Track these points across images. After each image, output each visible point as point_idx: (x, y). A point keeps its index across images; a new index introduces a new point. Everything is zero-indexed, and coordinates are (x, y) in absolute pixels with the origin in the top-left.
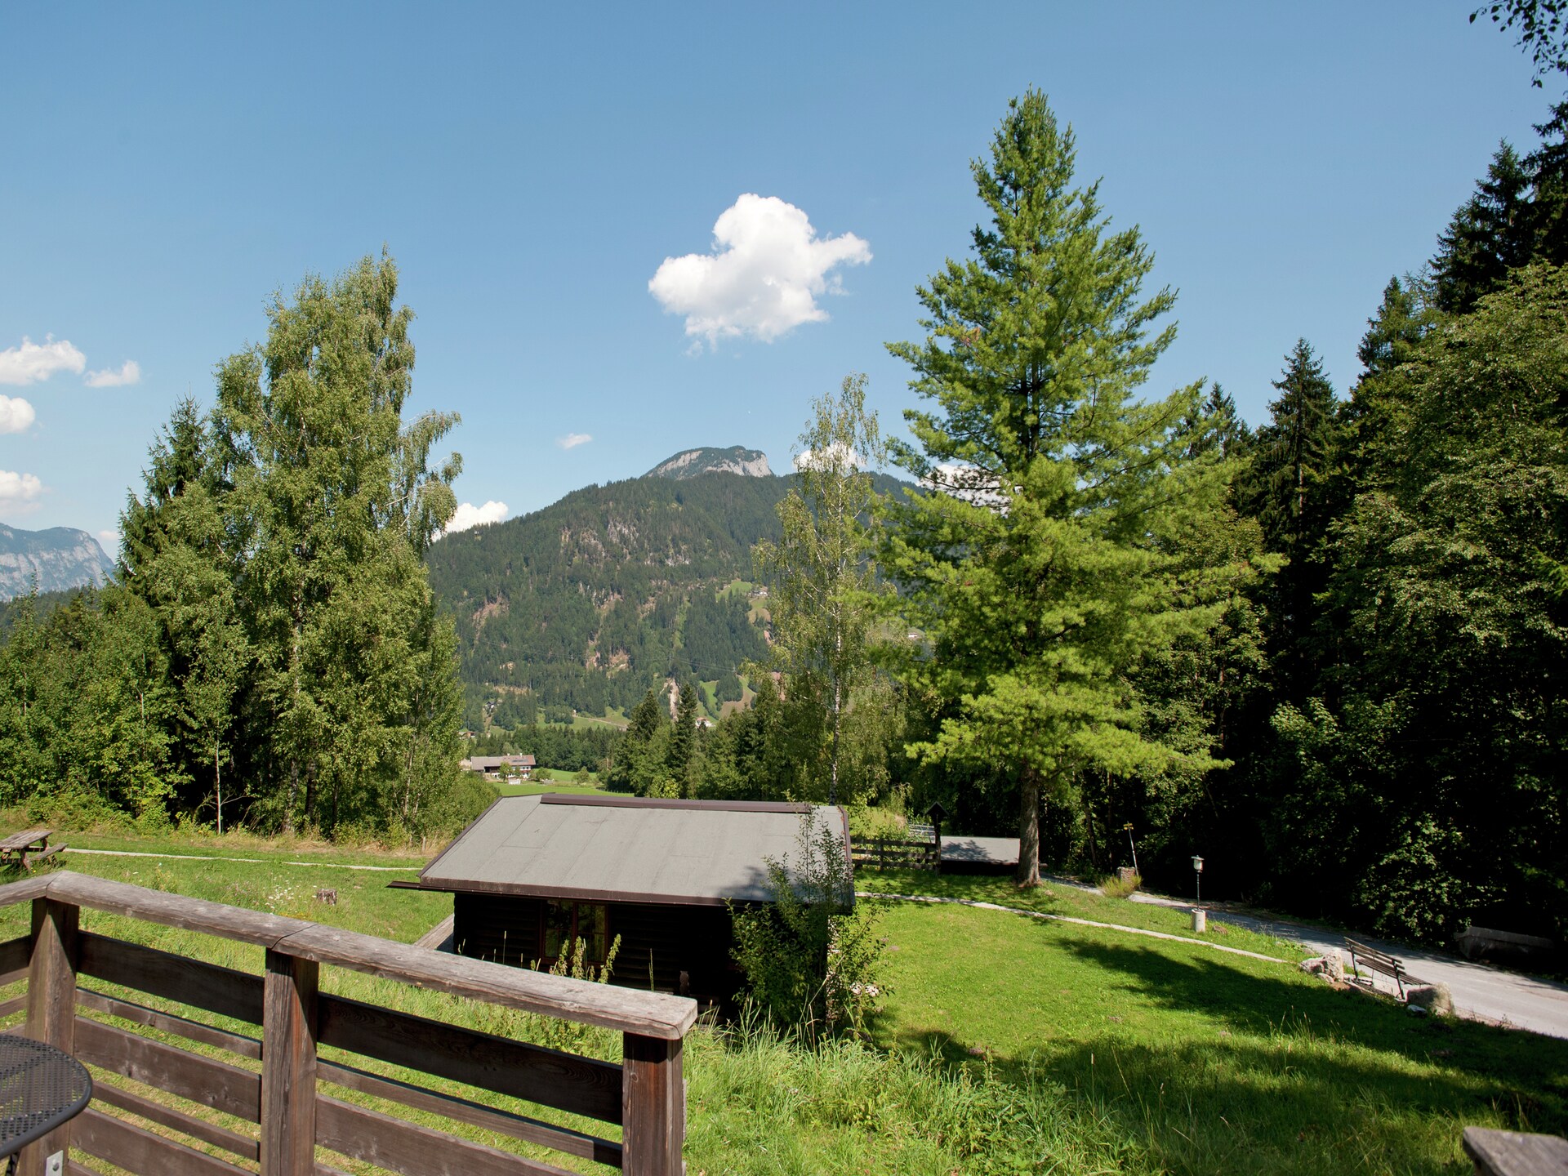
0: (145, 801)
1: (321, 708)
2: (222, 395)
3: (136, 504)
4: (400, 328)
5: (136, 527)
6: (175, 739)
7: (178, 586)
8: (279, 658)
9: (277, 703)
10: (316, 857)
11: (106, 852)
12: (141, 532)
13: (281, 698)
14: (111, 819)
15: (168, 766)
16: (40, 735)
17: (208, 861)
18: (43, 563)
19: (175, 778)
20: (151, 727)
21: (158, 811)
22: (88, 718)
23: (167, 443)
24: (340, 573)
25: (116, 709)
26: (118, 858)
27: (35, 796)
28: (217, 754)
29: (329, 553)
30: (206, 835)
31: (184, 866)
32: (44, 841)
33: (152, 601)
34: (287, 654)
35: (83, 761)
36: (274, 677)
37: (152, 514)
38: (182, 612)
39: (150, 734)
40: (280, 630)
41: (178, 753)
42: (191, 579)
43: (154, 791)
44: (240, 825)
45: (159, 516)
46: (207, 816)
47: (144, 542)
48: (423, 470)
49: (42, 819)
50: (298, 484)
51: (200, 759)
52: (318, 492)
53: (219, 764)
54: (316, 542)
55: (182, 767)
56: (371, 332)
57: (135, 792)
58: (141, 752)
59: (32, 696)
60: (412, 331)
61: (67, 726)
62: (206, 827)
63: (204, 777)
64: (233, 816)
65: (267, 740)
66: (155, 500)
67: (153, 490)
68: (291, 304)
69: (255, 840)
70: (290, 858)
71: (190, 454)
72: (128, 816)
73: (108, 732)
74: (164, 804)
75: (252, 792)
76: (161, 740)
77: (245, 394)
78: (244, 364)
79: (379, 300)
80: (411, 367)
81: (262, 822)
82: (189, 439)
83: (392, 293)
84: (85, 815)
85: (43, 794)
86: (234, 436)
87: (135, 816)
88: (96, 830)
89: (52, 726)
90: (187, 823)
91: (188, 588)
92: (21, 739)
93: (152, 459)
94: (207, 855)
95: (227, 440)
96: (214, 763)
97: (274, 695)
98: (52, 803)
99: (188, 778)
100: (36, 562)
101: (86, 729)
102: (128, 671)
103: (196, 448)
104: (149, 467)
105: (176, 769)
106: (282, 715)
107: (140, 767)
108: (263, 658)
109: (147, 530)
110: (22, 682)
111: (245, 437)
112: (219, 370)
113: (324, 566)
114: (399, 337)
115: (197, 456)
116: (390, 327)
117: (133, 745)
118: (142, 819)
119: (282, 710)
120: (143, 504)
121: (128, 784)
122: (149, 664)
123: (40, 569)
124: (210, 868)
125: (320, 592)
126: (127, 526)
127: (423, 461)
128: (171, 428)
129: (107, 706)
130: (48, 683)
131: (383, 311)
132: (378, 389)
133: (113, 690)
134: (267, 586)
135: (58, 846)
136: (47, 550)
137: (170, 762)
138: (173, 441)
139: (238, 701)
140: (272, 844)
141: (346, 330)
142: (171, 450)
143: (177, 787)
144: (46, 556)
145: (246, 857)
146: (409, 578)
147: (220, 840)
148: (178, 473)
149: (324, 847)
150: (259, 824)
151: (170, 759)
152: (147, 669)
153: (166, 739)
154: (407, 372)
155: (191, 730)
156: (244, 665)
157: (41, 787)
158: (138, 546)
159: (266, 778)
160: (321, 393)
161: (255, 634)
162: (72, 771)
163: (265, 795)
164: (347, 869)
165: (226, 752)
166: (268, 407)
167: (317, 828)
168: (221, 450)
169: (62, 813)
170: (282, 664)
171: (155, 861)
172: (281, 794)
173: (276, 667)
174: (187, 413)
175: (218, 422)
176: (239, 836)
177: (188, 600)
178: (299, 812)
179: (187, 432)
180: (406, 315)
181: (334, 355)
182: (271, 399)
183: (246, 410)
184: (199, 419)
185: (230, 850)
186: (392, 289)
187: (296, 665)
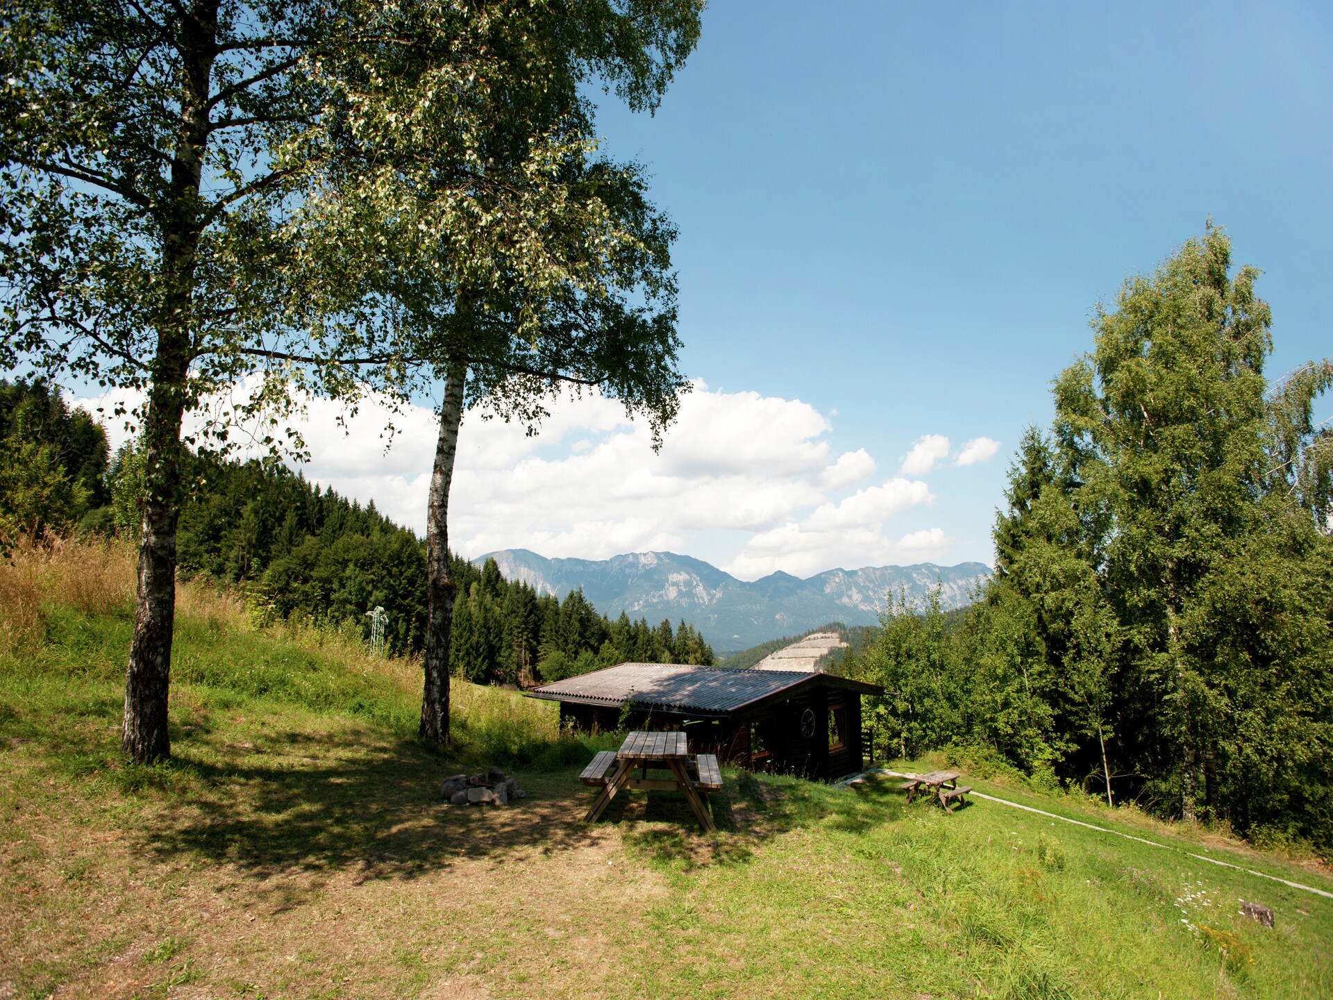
0: (1036, 763)
1: (1215, 692)
2: (1060, 407)
3: (1003, 518)
4: (1244, 290)
5: (1005, 536)
6: (1057, 712)
7: (1043, 575)
8: (1155, 639)
9: (1159, 684)
10: (1232, 857)
11: (1005, 802)
12: (1009, 539)
13: (1165, 679)
14: (1007, 775)
15: (1054, 735)
16: (950, 698)
17: (1101, 833)
18: (959, 588)
19: (1061, 744)
20: (1036, 699)
21: (1048, 773)
22: (983, 687)
23: (1020, 466)
24: (1215, 549)
25: (1005, 679)
26: (1015, 810)
27: (950, 745)
28: (1099, 729)
29: (1197, 530)
30: (1096, 805)
31: (1077, 832)
32: (953, 781)
33: (1026, 593)
34: (1164, 635)
35: (984, 722)
36: (1152, 658)
37: (1015, 523)
38: (1050, 600)
39: (1036, 705)
40: (1153, 612)
41: (1062, 724)
42: (1055, 568)
43: (1044, 754)
44: (1132, 802)
45: (1022, 524)
46: (1096, 787)
47: (1012, 546)
48: (1308, 430)
49: (955, 764)
50: (1151, 466)
51: (1084, 731)
52: (1174, 471)
53: (1103, 739)
54: (1181, 520)
55: (1067, 736)
56: (1209, 303)
57: (1027, 754)
58: (1027, 720)
59: (942, 668)
60: (1259, 290)
61: (968, 692)
62: (1096, 797)
63: (1089, 749)
64: (1125, 792)
65: (1152, 722)
66: (1017, 512)
67: (1014, 504)
68: (1113, 308)
69: (1151, 821)
70: (1198, 850)
71: (1040, 470)
72: (1022, 773)
73: (999, 698)
74: (1053, 768)
75: (1142, 772)
76: (1045, 710)
77: (1082, 402)
78: (1075, 374)
79: (1210, 273)
80: (1267, 324)
81: (1157, 804)
82: (1037, 458)
83: (1225, 261)
84: (987, 766)
85: (956, 745)
86: (1076, 439)
87: (1029, 775)
88: (997, 780)
89: (958, 691)
90: (1077, 790)
91: (1054, 577)
92: (937, 700)
93: (1009, 480)
94: (1099, 825)
95: (1071, 444)
96: (1097, 735)
97: (1153, 677)
98: (962, 752)
99: (1074, 747)
100: (955, 587)
101: (983, 695)
102: (1011, 648)
103: (1045, 464)
104: (1009, 486)
105: (1061, 738)
106: (1166, 697)
107: (1030, 732)
108: (1138, 639)
109: (1013, 536)
110: (935, 656)
111: (1088, 438)
112: (1054, 386)
113: (1194, 544)
114: (1244, 298)
115: (1046, 471)
116: (1230, 294)
117: (1021, 713)
118: (1035, 779)
119: (1165, 692)
120: (1007, 515)
121: (1020, 746)
122: (1029, 644)
123: (958, 592)
124: (1105, 840)
125: (1189, 571)
126: (998, 536)
127: (1306, 421)
128: (1021, 453)
129: (997, 678)
130: (953, 657)
131: (1218, 281)
132: (1228, 358)
133: (1000, 664)
134: (1133, 568)
135: (965, 789)
136: (961, 578)
137: (1055, 731)
138: (1024, 463)
139: (1116, 682)
140: (1171, 829)
141: (1178, 310)
142: (1024, 471)
143: (1064, 754)
144: (960, 583)
145: (1142, 837)
146: (1312, 547)
147: (1110, 812)
148: (1033, 487)
149: (1238, 846)
150: (1154, 805)
151: (1056, 730)
152: (1027, 650)
153: (1050, 711)
154: (1263, 331)
155: (1074, 703)
156: (1119, 645)
157: (954, 738)
158: (1009, 550)
159: (1155, 761)
160: (1161, 378)
161: (1127, 616)
162: (976, 729)
163: (1157, 777)
164: (1281, 884)
165: (1108, 727)
166: (1106, 408)
167: (1227, 822)
168: (1066, 454)
169: (970, 761)
170: (1160, 644)
171: (1048, 820)
172: (1174, 778)
173: (1153, 648)
174: (1033, 438)
175: (1060, 431)
176: (1130, 813)
177: (1056, 586)
178: (1199, 802)
179: (1035, 454)
180: (1249, 274)
181: (1169, 338)
182: (1108, 398)
183: (1084, 413)
184: (1043, 440)
185: (1124, 826)
186: (1226, 255)
187: (1175, 645)
